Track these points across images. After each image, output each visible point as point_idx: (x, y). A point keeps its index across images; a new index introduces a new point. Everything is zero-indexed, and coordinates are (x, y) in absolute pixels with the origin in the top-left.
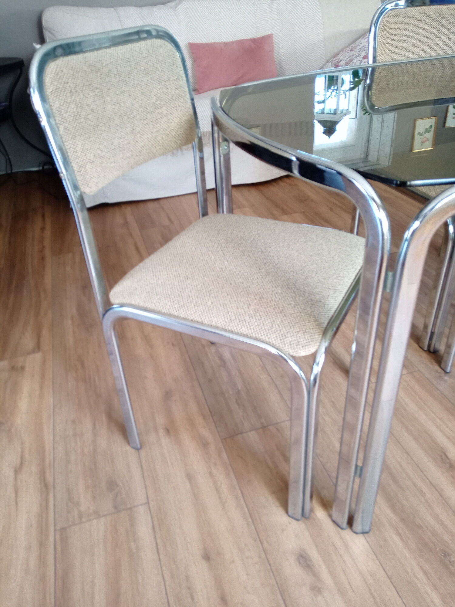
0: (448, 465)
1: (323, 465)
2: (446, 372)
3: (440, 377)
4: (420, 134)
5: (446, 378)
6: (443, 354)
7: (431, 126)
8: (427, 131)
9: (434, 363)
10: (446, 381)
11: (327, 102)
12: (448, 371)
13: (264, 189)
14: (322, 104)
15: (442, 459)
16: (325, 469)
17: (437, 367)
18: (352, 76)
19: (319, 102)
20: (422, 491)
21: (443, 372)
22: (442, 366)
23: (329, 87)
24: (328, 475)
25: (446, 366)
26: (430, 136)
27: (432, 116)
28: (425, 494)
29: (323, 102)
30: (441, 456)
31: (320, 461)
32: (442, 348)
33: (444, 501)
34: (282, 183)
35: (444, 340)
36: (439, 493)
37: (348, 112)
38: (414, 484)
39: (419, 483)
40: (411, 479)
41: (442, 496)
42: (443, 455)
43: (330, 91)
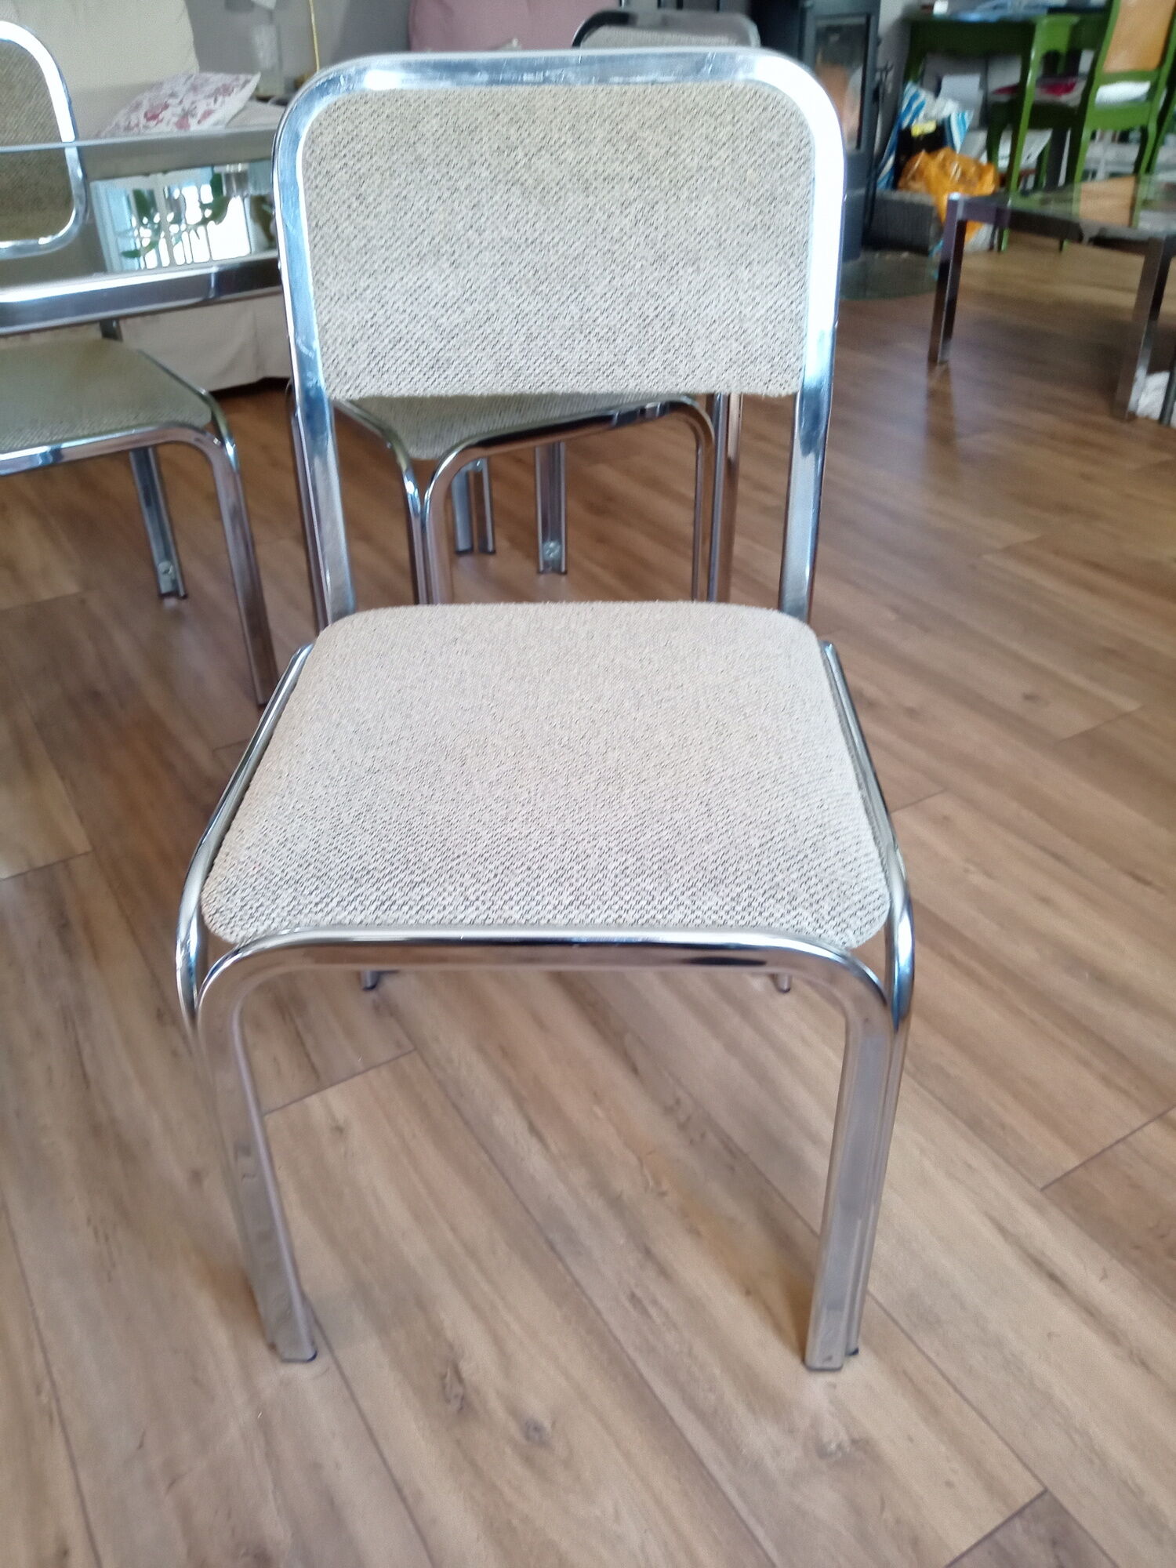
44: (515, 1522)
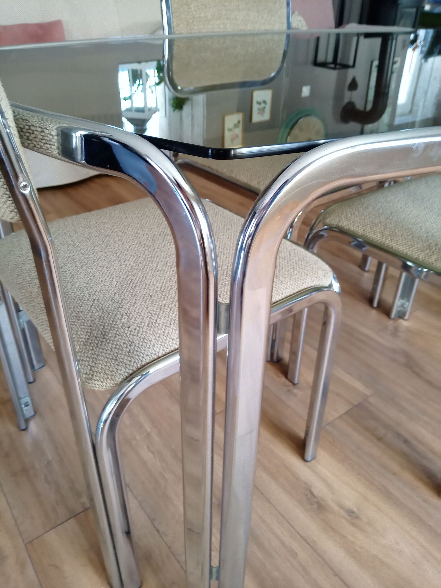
0: (315, 506)
1: (169, 548)
2: (294, 384)
3: (289, 390)
4: (230, 130)
5: (295, 391)
6: (289, 364)
7: (239, 122)
8: (236, 126)
9: (281, 375)
10: (295, 395)
11: (134, 98)
12: (296, 382)
13: (72, 192)
14: (129, 101)
15: (308, 499)
16: (172, 552)
17: (283, 379)
18: (156, 71)
19: (125, 99)
20: (293, 550)
21: (291, 384)
22: (289, 377)
23: (134, 81)
24: (177, 560)
25: (293, 377)
26: (239, 131)
27: (238, 111)
28: (296, 554)
29: (130, 98)
30: (306, 495)
31: (165, 542)
32: (286, 356)
33: (319, 559)
34: (92, 184)
35: (287, 346)
36: (311, 547)
37: (156, 110)
38: (283, 543)
39: (288, 540)
40: (277, 537)
41: (316, 552)
42: (308, 493)
43: (136, 85)
44: (358, 549)
